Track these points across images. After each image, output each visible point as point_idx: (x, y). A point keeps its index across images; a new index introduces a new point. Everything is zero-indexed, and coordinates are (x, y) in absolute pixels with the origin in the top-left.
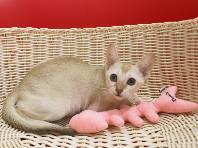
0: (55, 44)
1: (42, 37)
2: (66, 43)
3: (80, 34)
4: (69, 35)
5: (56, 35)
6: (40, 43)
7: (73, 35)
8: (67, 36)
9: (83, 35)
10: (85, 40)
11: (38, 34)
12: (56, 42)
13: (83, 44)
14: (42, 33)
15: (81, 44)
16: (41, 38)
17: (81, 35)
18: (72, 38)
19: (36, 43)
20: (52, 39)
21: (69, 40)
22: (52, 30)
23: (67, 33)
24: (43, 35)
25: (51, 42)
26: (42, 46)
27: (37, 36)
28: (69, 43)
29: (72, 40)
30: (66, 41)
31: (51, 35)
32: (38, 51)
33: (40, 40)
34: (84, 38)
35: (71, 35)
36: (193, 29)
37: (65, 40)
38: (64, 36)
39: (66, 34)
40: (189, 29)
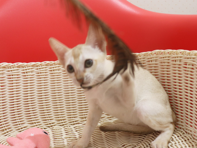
0: (29, 78)
1: (16, 71)
2: (39, 76)
3: (52, 66)
4: (42, 68)
5: (30, 69)
6: (14, 78)
7: (45, 68)
8: (40, 69)
9: (55, 67)
10: (57, 72)
11: (12, 69)
12: (30, 75)
13: (56, 76)
14: (15, 67)
15: (54, 76)
16: (15, 73)
17: (53, 68)
18: (45, 70)
19: (11, 78)
20: (26, 73)
21: (43, 73)
22: (26, 64)
23: (40, 66)
24: (17, 70)
25: (25, 76)
26: (16, 80)
27: (11, 71)
28: (42, 75)
29: (45, 73)
30: (40, 74)
31: (25, 69)
32: (13, 86)
33: (14, 75)
34: (56, 70)
35: (43, 68)
36: (152, 59)
37: (38, 73)
38: (38, 69)
39: (39, 68)
40: (149, 59)
